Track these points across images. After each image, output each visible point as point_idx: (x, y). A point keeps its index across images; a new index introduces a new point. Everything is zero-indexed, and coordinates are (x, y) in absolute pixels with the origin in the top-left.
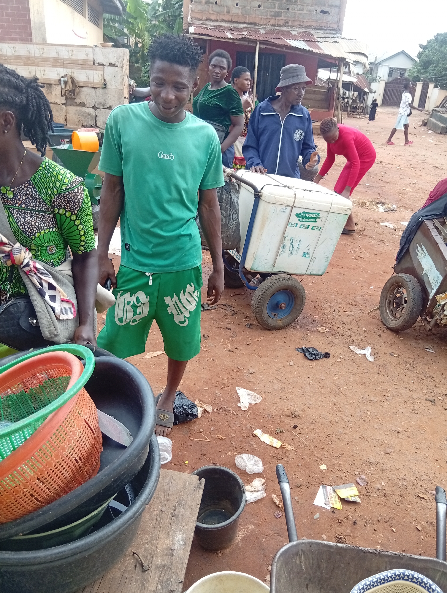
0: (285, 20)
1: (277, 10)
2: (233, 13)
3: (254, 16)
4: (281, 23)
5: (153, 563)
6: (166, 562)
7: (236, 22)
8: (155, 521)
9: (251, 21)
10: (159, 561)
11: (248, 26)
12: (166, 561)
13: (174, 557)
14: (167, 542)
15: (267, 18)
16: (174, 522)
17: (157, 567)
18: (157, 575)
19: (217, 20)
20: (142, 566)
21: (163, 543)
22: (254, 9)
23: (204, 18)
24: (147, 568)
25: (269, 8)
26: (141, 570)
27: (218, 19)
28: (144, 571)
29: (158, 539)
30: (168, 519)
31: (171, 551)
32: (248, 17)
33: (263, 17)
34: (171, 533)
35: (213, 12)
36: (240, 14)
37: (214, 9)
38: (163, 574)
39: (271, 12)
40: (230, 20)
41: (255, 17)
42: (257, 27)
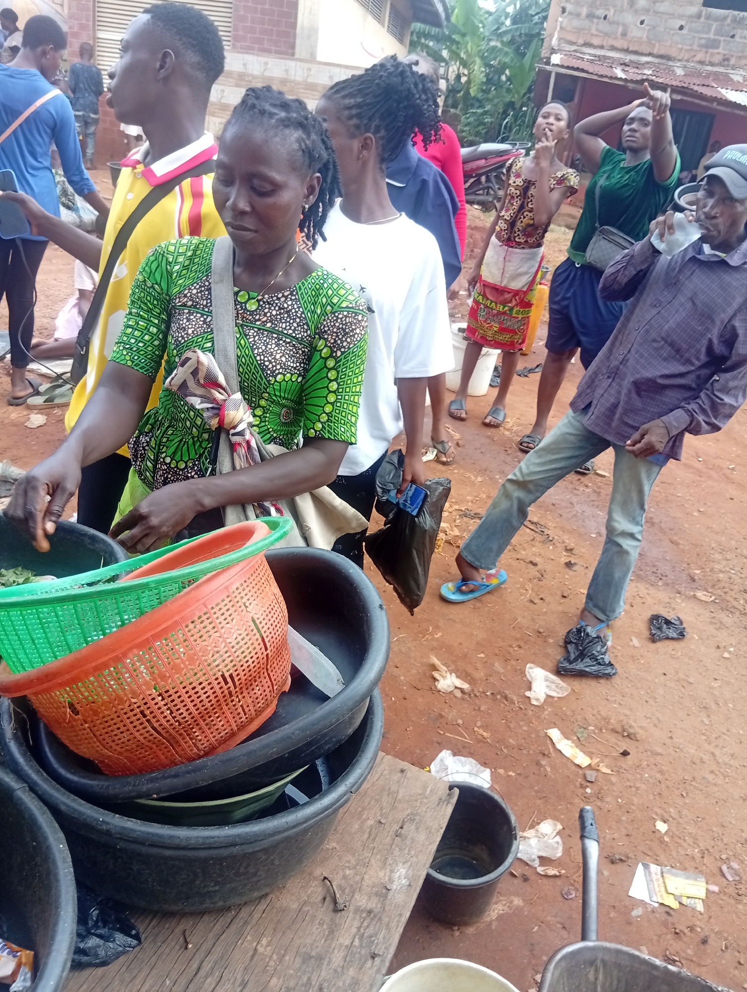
0: (724, 55)
1: (712, 36)
2: (633, 37)
3: (669, 44)
4: (717, 59)
5: (353, 901)
6: (374, 906)
7: (636, 53)
8: (366, 835)
9: (662, 52)
10: (362, 901)
11: (656, 60)
12: (373, 904)
13: (388, 902)
14: (381, 874)
15: (692, 50)
16: (397, 846)
17: (357, 910)
18: (356, 923)
19: (602, 47)
20: (335, 901)
21: (374, 875)
22: (672, 32)
23: (581, 41)
24: (342, 906)
25: (698, 32)
26: (331, 907)
27: (605, 44)
28: (336, 910)
29: (367, 865)
30: (388, 839)
31: (384, 891)
32: (657, 45)
33: (685, 47)
34: (390, 861)
35: (597, 33)
36: (645, 39)
37: (601, 27)
38: (365, 924)
39: (700, 38)
40: (625, 47)
41: (671, 46)
42: (671, 63)
